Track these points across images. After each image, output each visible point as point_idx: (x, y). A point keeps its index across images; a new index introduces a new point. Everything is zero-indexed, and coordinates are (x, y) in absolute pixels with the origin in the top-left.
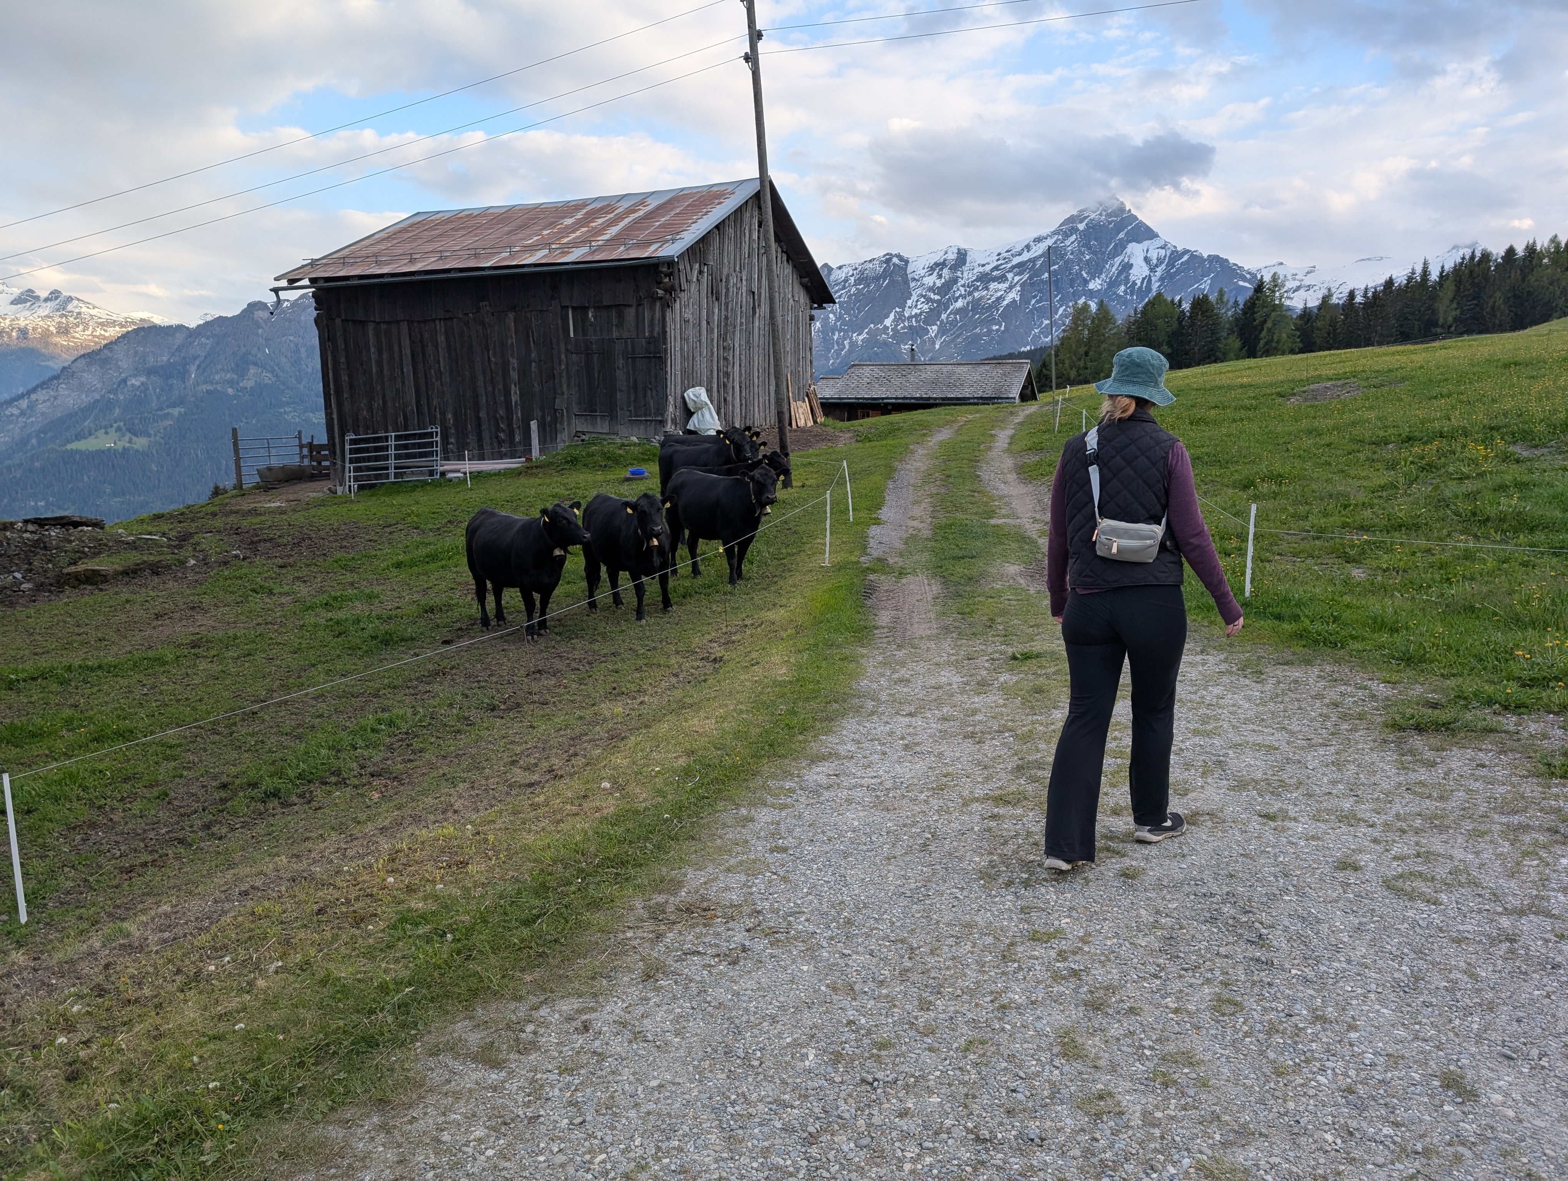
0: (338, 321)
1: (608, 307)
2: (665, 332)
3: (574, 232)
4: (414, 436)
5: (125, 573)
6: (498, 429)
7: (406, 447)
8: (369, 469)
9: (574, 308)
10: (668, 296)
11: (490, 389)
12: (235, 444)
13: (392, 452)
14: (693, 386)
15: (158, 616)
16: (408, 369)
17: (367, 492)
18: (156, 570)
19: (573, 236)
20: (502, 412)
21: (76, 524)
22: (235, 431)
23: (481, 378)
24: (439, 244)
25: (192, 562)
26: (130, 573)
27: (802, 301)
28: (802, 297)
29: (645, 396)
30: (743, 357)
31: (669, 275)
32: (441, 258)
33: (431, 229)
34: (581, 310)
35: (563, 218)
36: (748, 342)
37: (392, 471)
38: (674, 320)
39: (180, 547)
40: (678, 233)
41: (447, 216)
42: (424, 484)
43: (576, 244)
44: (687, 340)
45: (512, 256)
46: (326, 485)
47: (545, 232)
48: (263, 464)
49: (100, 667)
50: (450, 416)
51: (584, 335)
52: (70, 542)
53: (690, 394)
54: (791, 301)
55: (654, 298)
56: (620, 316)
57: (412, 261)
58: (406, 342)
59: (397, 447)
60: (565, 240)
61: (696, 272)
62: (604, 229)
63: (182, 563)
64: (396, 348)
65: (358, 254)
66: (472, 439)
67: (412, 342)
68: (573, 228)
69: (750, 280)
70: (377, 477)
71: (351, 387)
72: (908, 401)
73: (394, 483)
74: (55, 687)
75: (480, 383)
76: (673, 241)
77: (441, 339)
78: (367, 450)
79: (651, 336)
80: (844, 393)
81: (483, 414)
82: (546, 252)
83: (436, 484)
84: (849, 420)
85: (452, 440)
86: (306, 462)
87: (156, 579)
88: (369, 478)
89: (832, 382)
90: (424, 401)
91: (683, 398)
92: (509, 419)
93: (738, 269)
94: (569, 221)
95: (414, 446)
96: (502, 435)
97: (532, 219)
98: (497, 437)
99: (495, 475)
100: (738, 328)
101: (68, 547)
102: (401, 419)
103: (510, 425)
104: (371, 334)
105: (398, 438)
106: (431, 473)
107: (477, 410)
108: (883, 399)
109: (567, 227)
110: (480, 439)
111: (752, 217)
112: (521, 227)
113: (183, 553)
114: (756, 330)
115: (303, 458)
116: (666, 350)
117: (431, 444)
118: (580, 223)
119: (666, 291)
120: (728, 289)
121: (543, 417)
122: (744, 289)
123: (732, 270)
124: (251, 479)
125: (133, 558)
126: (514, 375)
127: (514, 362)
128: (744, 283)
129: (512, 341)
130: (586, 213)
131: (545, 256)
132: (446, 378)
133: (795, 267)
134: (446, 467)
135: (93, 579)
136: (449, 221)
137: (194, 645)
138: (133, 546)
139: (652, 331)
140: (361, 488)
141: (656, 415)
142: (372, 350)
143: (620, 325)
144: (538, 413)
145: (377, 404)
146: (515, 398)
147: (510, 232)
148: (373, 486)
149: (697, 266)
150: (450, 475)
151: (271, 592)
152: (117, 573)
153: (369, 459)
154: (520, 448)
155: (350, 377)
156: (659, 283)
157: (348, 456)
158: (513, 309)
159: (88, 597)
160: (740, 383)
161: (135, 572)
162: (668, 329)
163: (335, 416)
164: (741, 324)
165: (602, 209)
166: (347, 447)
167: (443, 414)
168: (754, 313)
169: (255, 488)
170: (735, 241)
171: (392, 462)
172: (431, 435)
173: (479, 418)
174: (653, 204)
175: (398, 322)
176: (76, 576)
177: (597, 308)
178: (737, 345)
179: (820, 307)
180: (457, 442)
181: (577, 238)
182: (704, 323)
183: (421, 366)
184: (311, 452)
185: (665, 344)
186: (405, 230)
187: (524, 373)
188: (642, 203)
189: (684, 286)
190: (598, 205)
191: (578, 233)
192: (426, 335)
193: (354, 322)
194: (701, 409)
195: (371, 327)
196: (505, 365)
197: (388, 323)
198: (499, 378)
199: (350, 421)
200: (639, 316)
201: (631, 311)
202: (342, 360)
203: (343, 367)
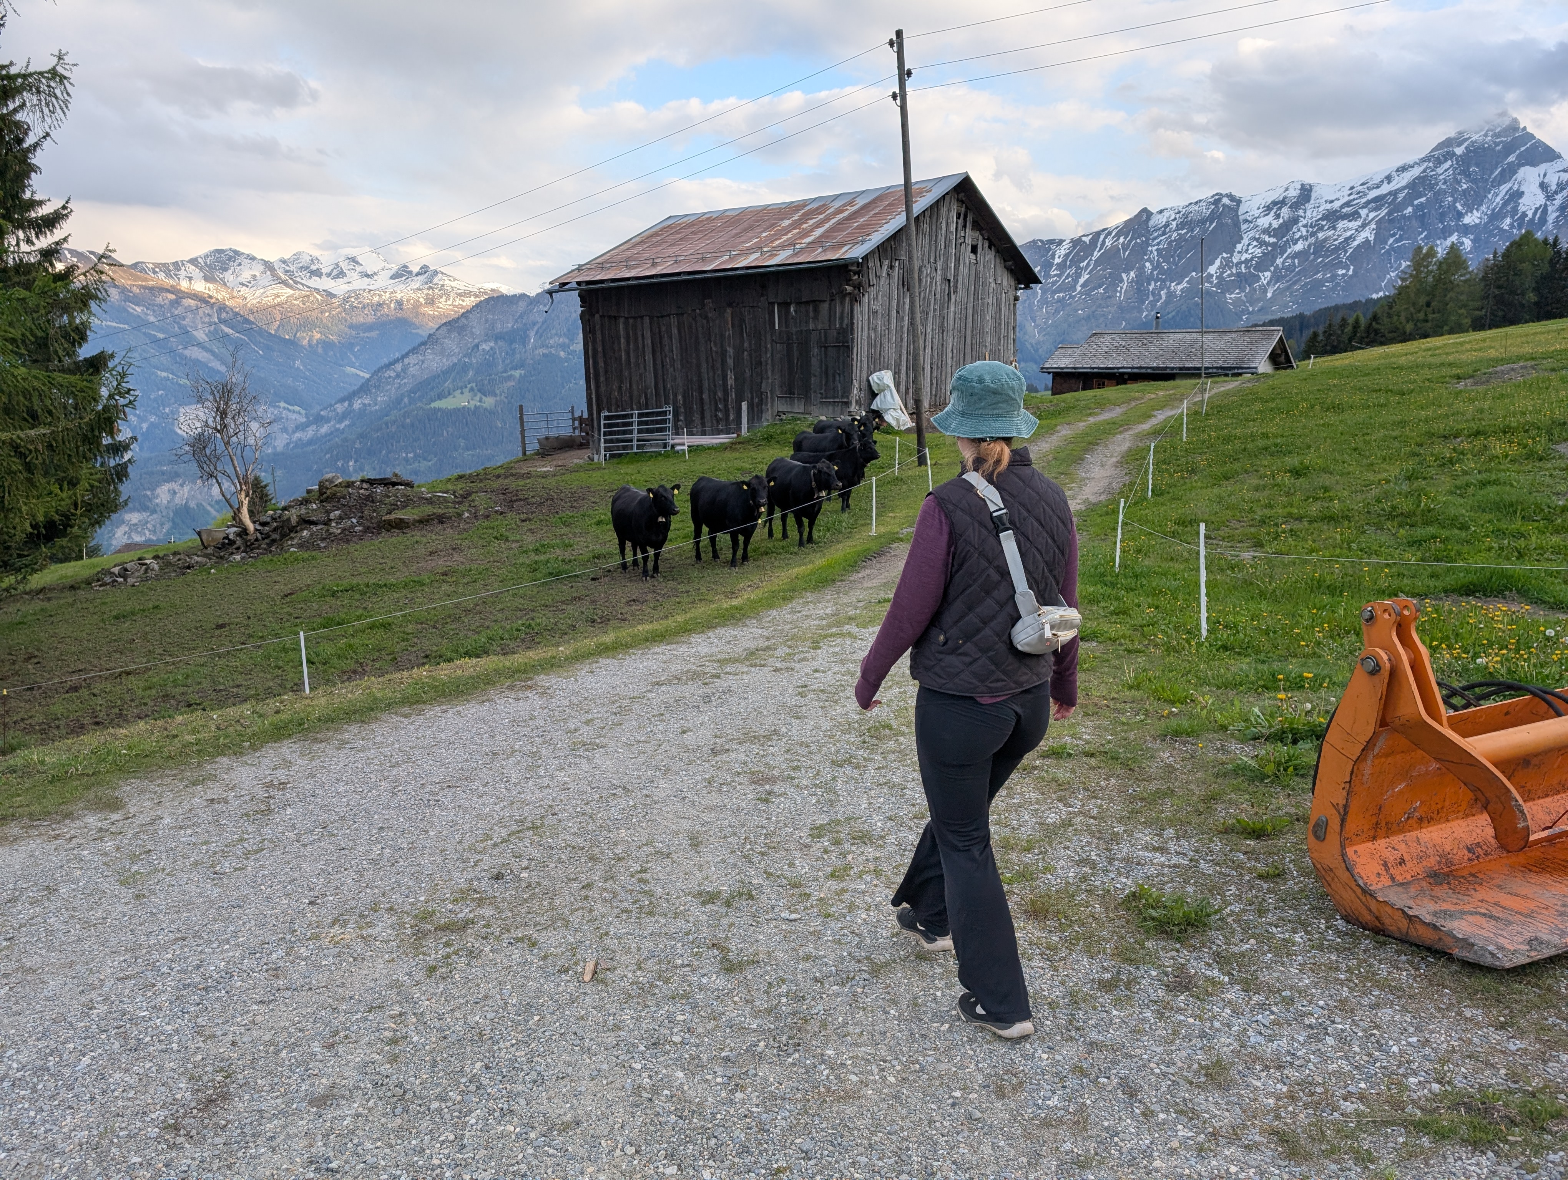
0: (597, 316)
1: (807, 303)
2: (852, 324)
3: (786, 234)
4: (652, 414)
5: (421, 521)
6: (717, 409)
7: (646, 423)
8: (618, 441)
9: (779, 304)
10: (856, 291)
11: (711, 374)
12: (521, 418)
13: (635, 427)
14: (880, 370)
15: (431, 553)
16: (649, 356)
17: (615, 460)
18: (441, 519)
19: (785, 237)
20: (720, 394)
21: (394, 484)
22: (521, 407)
23: (704, 365)
24: (678, 248)
25: (467, 515)
26: (424, 522)
27: (1005, 283)
28: (1006, 280)
29: (834, 381)
30: (936, 341)
31: (858, 273)
32: (676, 262)
33: (677, 233)
34: (784, 305)
35: (782, 219)
36: (942, 326)
37: (635, 443)
38: (862, 313)
39: (460, 503)
40: (869, 235)
41: (693, 218)
42: (659, 454)
43: (783, 247)
44: (875, 329)
45: (732, 258)
46: (585, 454)
47: (764, 235)
48: (543, 434)
49: (385, 585)
50: (680, 397)
51: (787, 326)
52: (389, 497)
53: (874, 378)
54: (993, 285)
55: (843, 295)
56: (816, 310)
57: (654, 265)
58: (648, 334)
59: (640, 423)
60: (777, 243)
61: (885, 268)
62: (812, 231)
63: (460, 515)
64: (640, 339)
65: (615, 258)
66: (696, 418)
67: (653, 334)
68: (787, 230)
69: (945, 269)
70: (625, 448)
71: (606, 372)
72: (1144, 371)
73: (636, 453)
74: (358, 596)
75: (704, 369)
76: (863, 242)
77: (675, 331)
78: (616, 425)
79: (841, 328)
80: (1080, 362)
81: (705, 396)
82: (758, 255)
83: (667, 456)
84: (1084, 389)
85: (682, 418)
86: (577, 432)
87: (440, 527)
88: (618, 448)
89: (1070, 351)
90: (661, 385)
91: (868, 381)
92: (726, 400)
93: (932, 260)
94: (786, 223)
95: (653, 422)
96: (720, 414)
97: (758, 221)
98: (716, 416)
99: (709, 448)
100: (931, 314)
101: (387, 500)
102: (643, 400)
103: (726, 406)
104: (621, 327)
105: (640, 415)
106: (665, 446)
107: (701, 392)
108: (1118, 368)
109: (784, 229)
110: (703, 418)
111: (949, 210)
112: (746, 230)
113: (462, 508)
114: (952, 314)
115: (574, 429)
116: (853, 339)
117: (664, 422)
118: (796, 224)
119: (854, 287)
120: (920, 280)
121: (752, 398)
122: (939, 278)
123: (926, 262)
124: (533, 446)
125: (428, 510)
126: (730, 362)
127: (730, 351)
128: (939, 272)
129: (729, 332)
130: (803, 215)
131: (756, 259)
132: (678, 365)
133: (998, 251)
134: (676, 441)
135: (400, 525)
136: (692, 224)
137: (445, 574)
138: (430, 501)
139: (841, 323)
140: (612, 456)
141: (843, 397)
142: (622, 340)
143: (816, 318)
144: (748, 395)
145: (625, 386)
146: (731, 382)
147: (737, 234)
148: (620, 455)
149: (886, 263)
150: (678, 448)
151: (507, 540)
152: (416, 521)
153: (618, 433)
154: (733, 426)
155: (605, 363)
156: (848, 281)
157: (603, 430)
158: (730, 305)
159: (395, 539)
160: (931, 364)
161: (427, 521)
162: (855, 321)
163: (594, 396)
164: (935, 310)
165: (817, 209)
166: (602, 422)
167: (675, 395)
168: (949, 299)
169: (536, 454)
170: (930, 235)
171: (635, 435)
172: (665, 413)
173: (702, 399)
174: (860, 202)
175: (642, 317)
176: (389, 522)
177: (799, 304)
178: (929, 330)
179: (1027, 287)
180: (686, 419)
181: (788, 240)
182: (894, 313)
183: (658, 354)
184: (581, 424)
185: (852, 334)
186: (656, 234)
187: (738, 360)
188: (851, 203)
189: (873, 281)
190: (814, 205)
191: (790, 235)
192: (663, 328)
193: (610, 317)
194: (883, 390)
195: (622, 320)
196: (724, 354)
197: (635, 318)
198: (719, 365)
199: (605, 400)
200: (831, 310)
201: (825, 306)
202: (600, 349)
203: (600, 355)
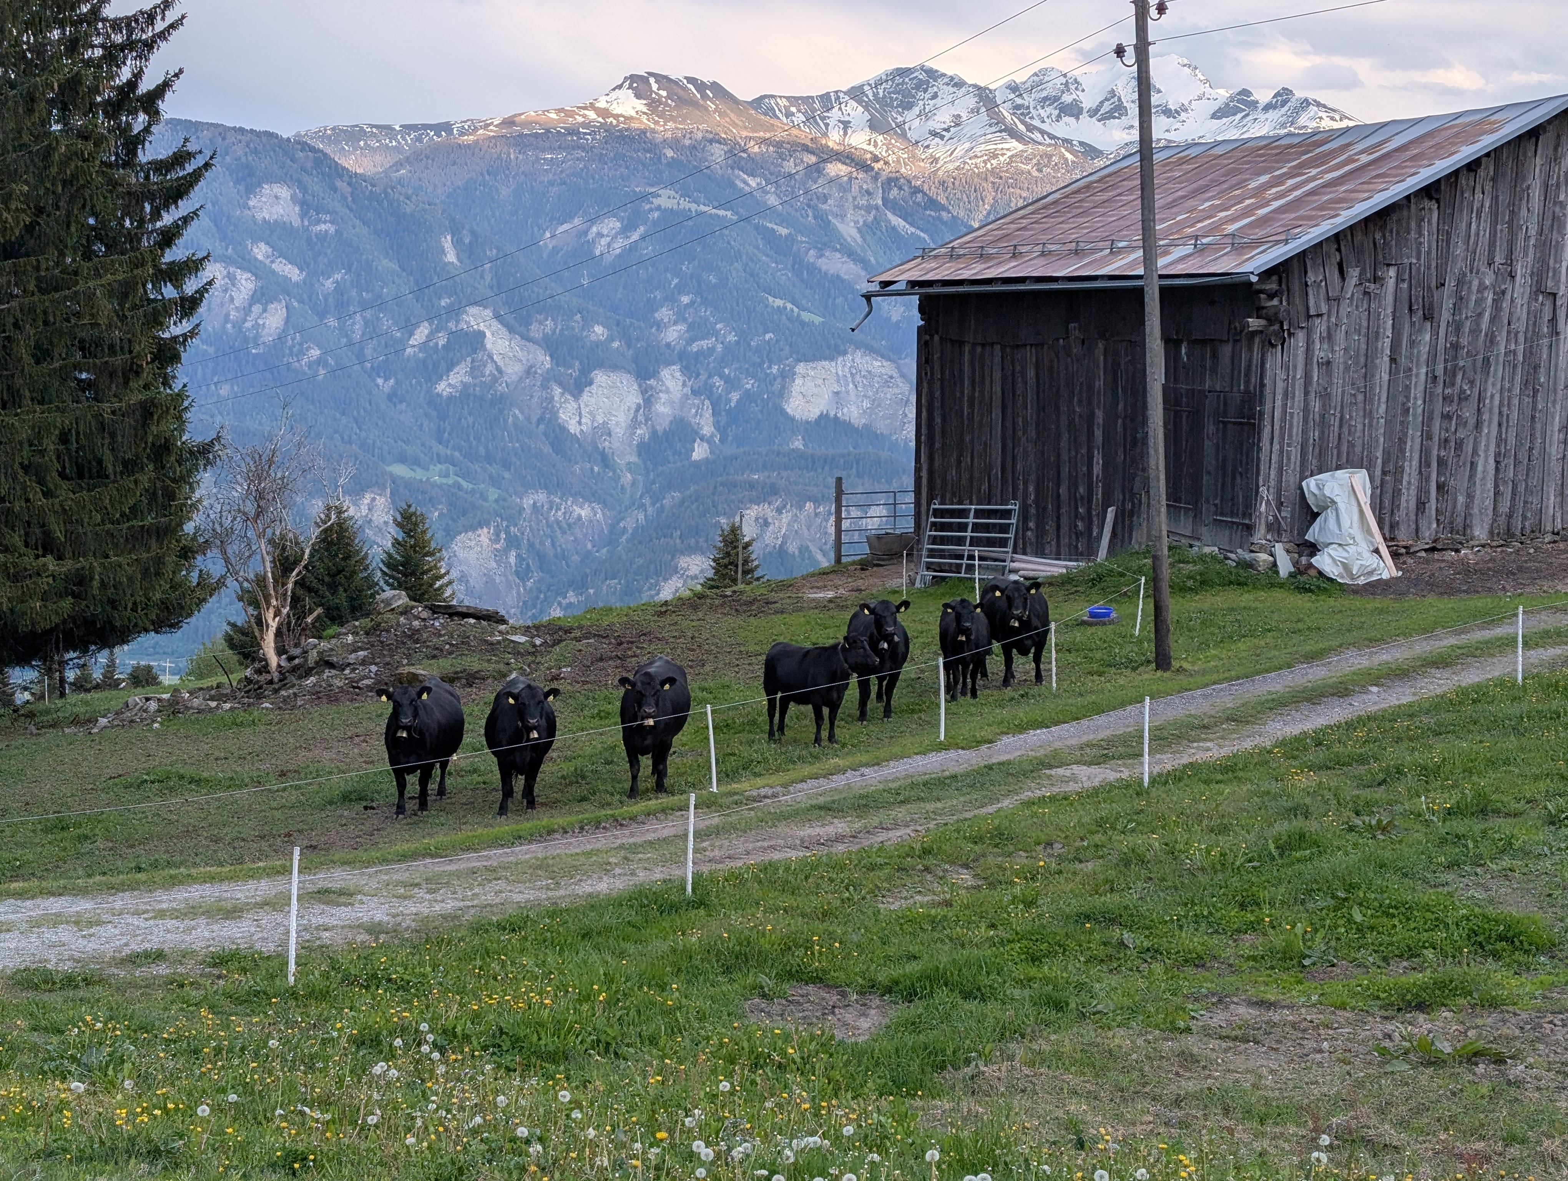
0: (936, 338)
1: (1202, 342)
2: (1262, 386)
3: (1230, 207)
4: (995, 513)
6: (1077, 515)
7: (983, 528)
8: (947, 554)
9: (1166, 340)
10: (1273, 328)
11: (1073, 453)
13: (969, 533)
16: (997, 413)
19: (1218, 217)
20: (1079, 490)
22: (839, 480)
23: (1065, 437)
24: (1081, 221)
29: (1233, 486)
31: (1277, 295)
32: (1041, 255)
34: (1175, 343)
35: (1263, 173)
37: (963, 562)
38: (1291, 365)
44: (1325, 393)
45: (1107, 256)
47: (1205, 205)
50: (1031, 489)
51: (1176, 381)
53: (1311, 485)
55: (1248, 334)
56: (1215, 356)
58: (997, 375)
59: (976, 528)
61: (1357, 282)
62: (1266, 204)
64: (987, 382)
66: (1050, 527)
67: (1004, 376)
68: (1240, 199)
71: (943, 433)
75: (1064, 444)
76: (1293, 239)
77: (1032, 373)
78: (947, 527)
79: (1247, 391)
81: (1063, 491)
85: (1031, 525)
90: (1009, 464)
91: (1301, 488)
92: (1088, 500)
94: (1258, 181)
95: (991, 528)
96: (1080, 525)
97: (1231, 172)
98: (1076, 526)
103: (1089, 511)
104: (966, 358)
105: (978, 514)
107: (1059, 483)
116: (1261, 414)
117: (1005, 528)
118: (1266, 186)
119: (1269, 320)
120: (1463, 298)
121: (1122, 502)
123: (1480, 260)
124: (857, 548)
126: (1098, 434)
127: (1099, 415)
129: (1099, 382)
130: (1299, 165)
131: (1131, 262)
132: (1032, 431)
139: (1247, 382)
141: (1244, 515)
142: (966, 381)
143: (1214, 370)
144: (1118, 496)
145: (966, 460)
147: (1175, 200)
149: (1359, 263)
153: (950, 541)
155: (944, 419)
156: (1259, 308)
157: (928, 533)
158: (1102, 336)
162: (1269, 381)
165: (1331, 152)
166: (930, 519)
167: (1025, 484)
171: (965, 549)
172: (1007, 514)
173: (1059, 495)
175: (992, 344)
177: (1193, 343)
183: (1010, 410)
185: (1262, 403)
187: (1108, 433)
188: (1379, 146)
189: (1320, 306)
190: (1335, 144)
192: (1018, 368)
193: (952, 341)
194: (1326, 508)
195: (967, 350)
196: (1090, 419)
197: (983, 345)
198: (1083, 438)
199: (938, 482)
200: (1235, 357)
201: (1227, 350)
202: (938, 394)
203: (937, 404)
